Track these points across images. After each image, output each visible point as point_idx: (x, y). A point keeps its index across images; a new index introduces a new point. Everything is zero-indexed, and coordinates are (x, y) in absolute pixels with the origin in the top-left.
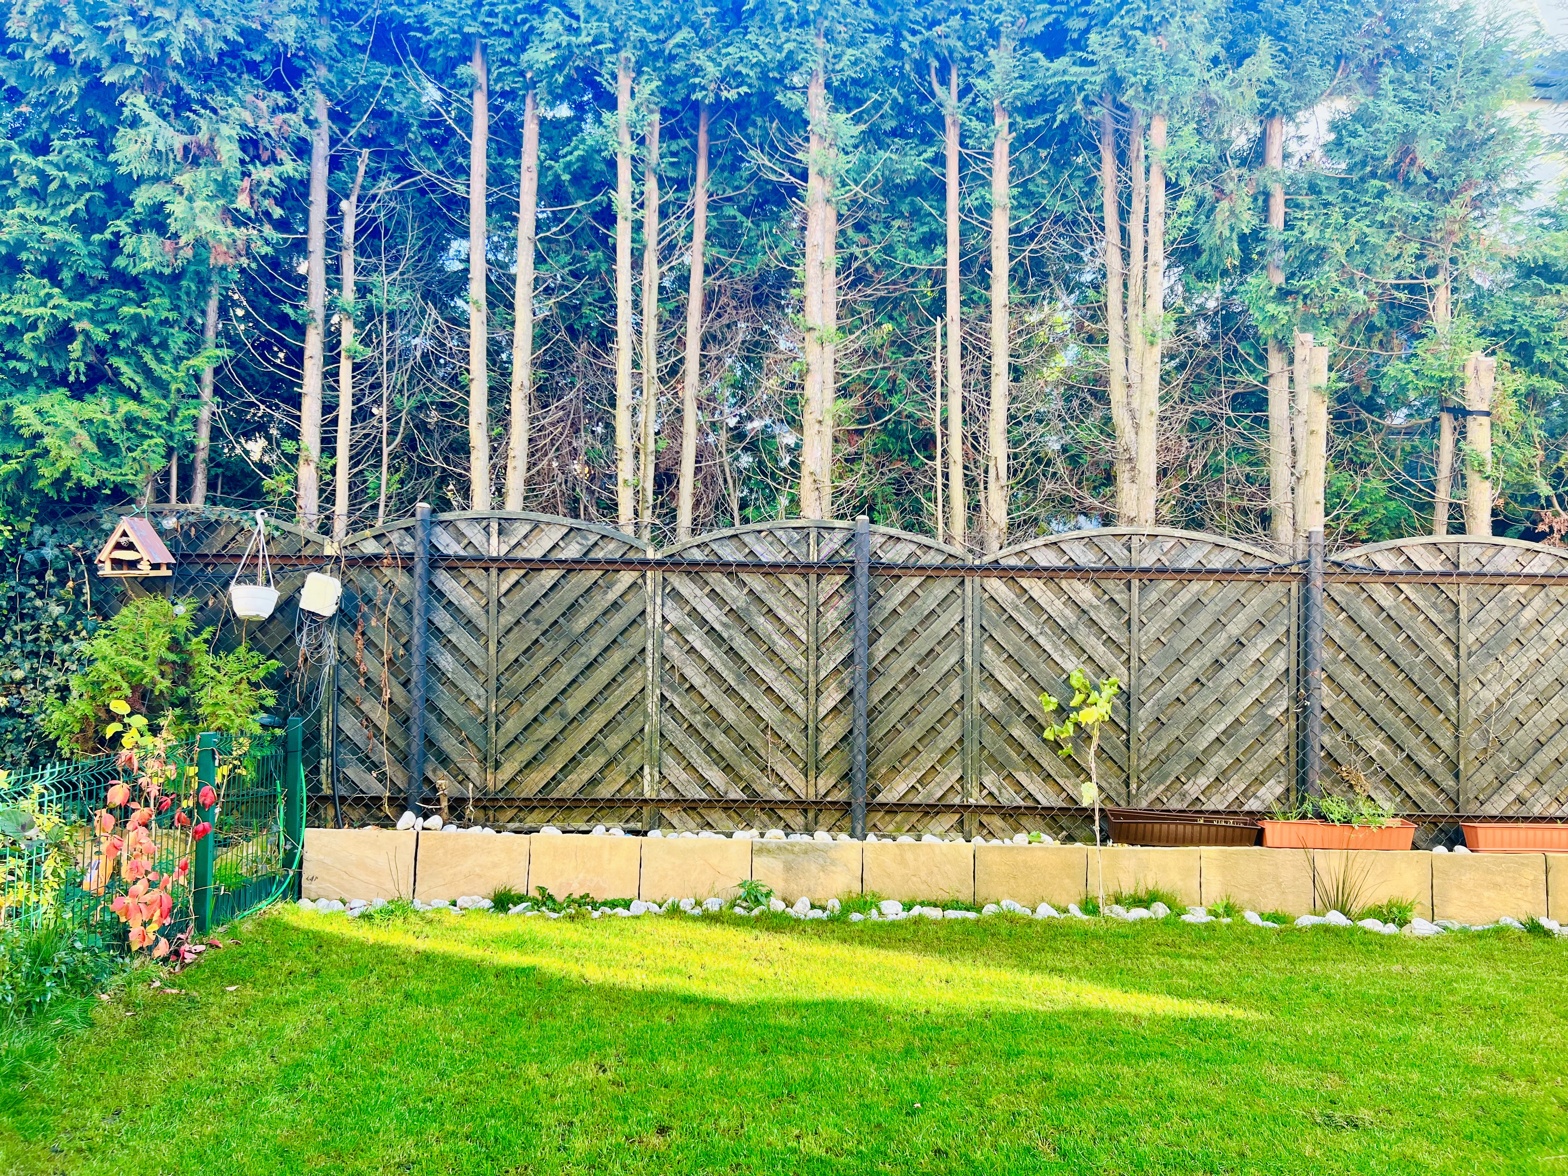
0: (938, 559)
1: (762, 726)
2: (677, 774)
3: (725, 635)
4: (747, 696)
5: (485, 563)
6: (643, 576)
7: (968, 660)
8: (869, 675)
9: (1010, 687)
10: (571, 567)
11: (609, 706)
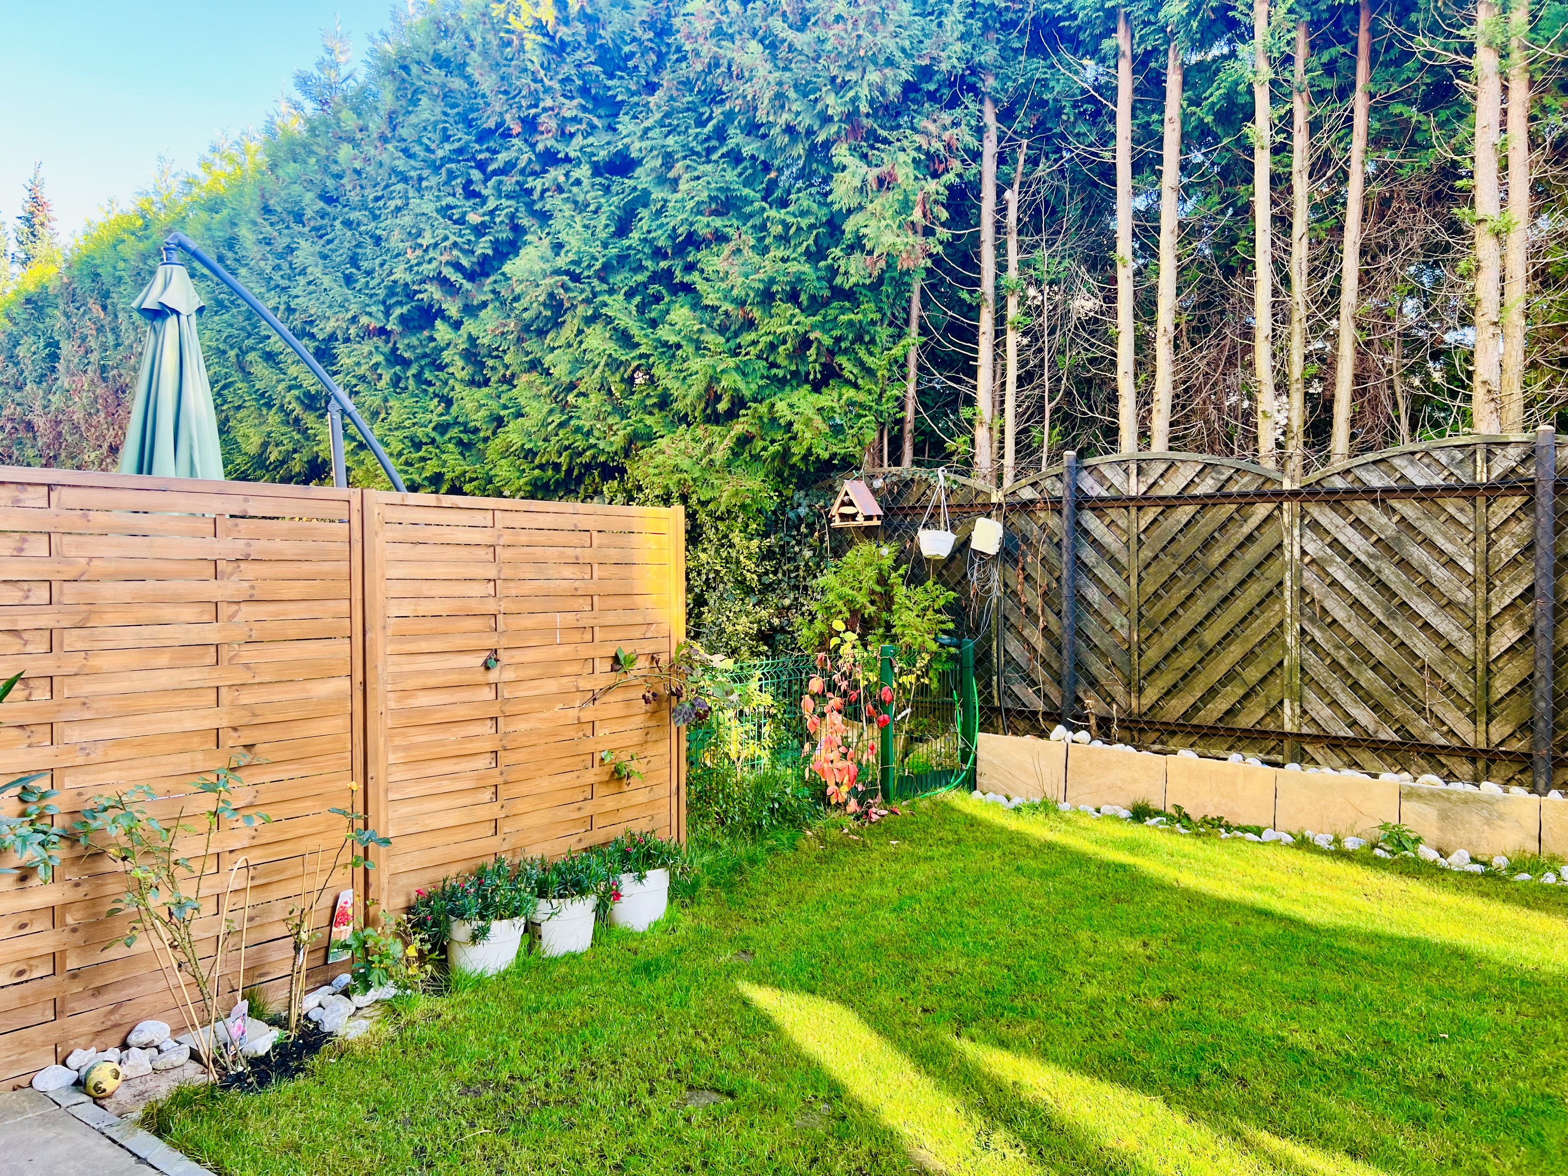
1: (1417, 664)
2: (1321, 711)
3: (1372, 567)
4: (1398, 631)
5: (1124, 502)
6: (1279, 507)
10: (1206, 502)
11: (1246, 640)
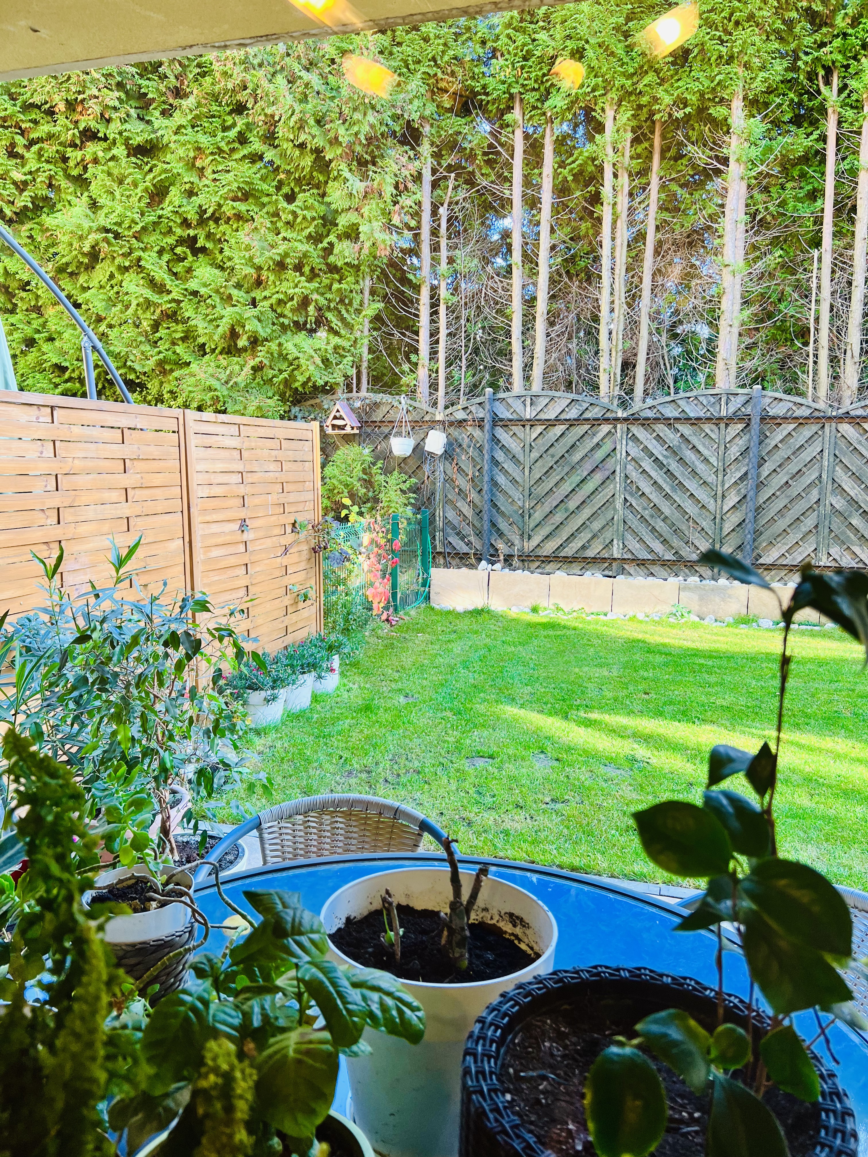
0: (807, 412)
1: (687, 517)
2: (634, 545)
3: (665, 463)
4: (677, 499)
5: (522, 422)
6: (615, 427)
7: (824, 476)
8: (757, 486)
9: (852, 494)
10: (572, 423)
11: (593, 505)
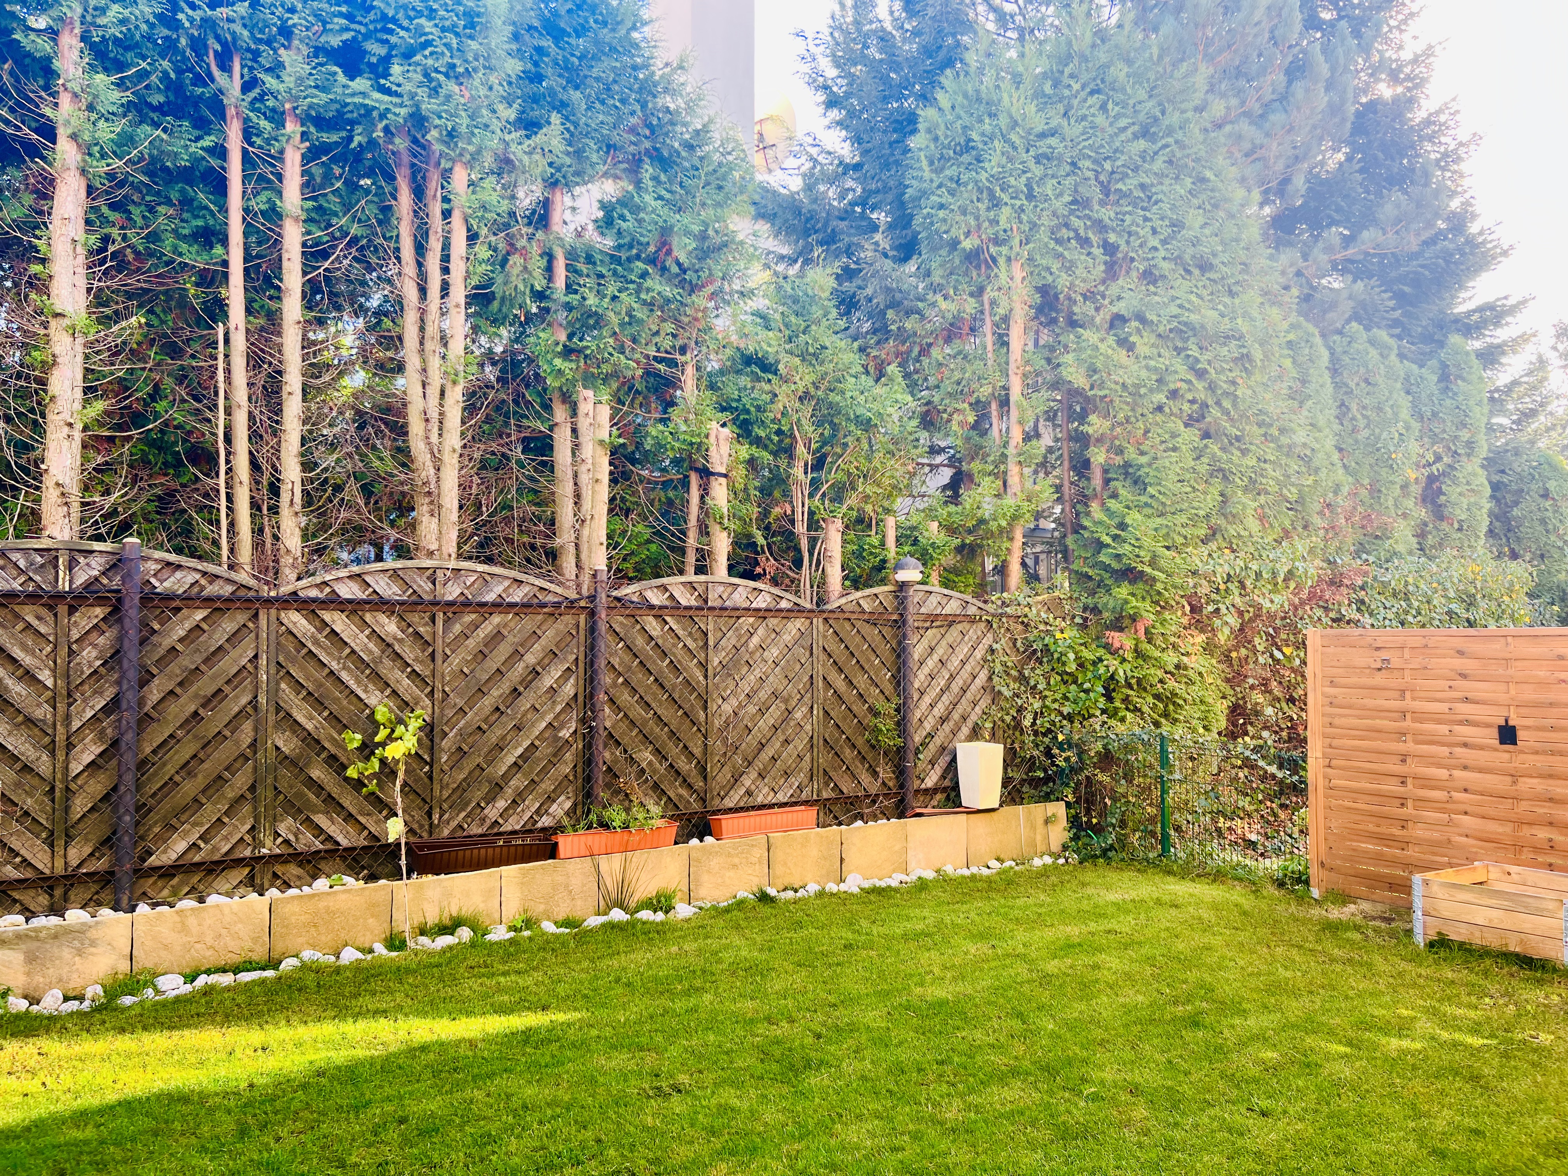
0: (227, 590)
7: (262, 699)
8: (140, 722)
9: (309, 726)
